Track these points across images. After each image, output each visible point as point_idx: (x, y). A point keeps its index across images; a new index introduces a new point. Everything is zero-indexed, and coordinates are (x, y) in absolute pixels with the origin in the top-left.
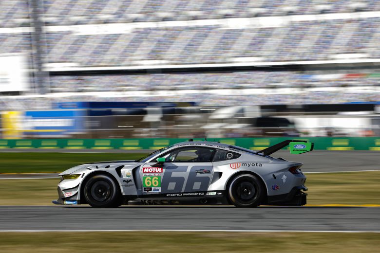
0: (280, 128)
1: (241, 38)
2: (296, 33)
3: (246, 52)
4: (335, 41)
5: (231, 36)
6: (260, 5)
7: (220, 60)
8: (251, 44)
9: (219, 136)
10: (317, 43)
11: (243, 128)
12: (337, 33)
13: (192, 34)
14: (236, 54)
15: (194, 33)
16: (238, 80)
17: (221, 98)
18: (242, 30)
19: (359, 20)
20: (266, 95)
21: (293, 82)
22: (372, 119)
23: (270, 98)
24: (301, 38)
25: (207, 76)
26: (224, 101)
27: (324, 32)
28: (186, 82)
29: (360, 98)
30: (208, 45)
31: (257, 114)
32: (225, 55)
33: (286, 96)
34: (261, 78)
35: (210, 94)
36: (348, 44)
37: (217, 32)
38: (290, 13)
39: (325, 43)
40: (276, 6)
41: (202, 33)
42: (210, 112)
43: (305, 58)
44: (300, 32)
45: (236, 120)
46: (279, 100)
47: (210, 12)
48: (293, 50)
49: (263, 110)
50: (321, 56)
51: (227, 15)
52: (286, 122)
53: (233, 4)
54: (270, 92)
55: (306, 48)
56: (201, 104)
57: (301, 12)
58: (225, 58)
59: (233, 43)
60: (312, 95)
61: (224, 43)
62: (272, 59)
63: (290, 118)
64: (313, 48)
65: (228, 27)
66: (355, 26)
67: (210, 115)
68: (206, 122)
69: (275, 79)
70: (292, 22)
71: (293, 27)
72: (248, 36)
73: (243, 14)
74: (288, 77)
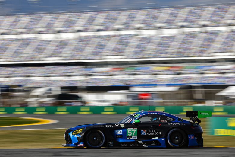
0: (73, 100)
1: (49, 46)
2: (83, 43)
3: (52, 54)
4: (106, 48)
5: (44, 44)
6: (61, 26)
7: (36, 59)
8: (55, 50)
9: (36, 105)
10: (95, 49)
11: (50, 101)
12: (107, 43)
13: (19, 43)
14: (46, 56)
16: (47, 72)
17: (37, 82)
18: (50, 41)
19: (119, 36)
20: (65, 81)
21: (81, 73)
22: (127, 95)
23: (67, 83)
24: (86, 46)
25: (28, 69)
26: (39, 84)
27: (99, 43)
28: (15, 73)
29: (120, 83)
30: (29, 50)
31: (58, 92)
32: (40, 56)
33: (76, 81)
34: (62, 70)
35: (30, 80)
36: (114, 50)
37: (34, 42)
38: (79, 31)
39: (100, 49)
40: (71, 26)
41: (26, 42)
42: (31, 91)
43: (88, 58)
44: (85, 42)
45: (46, 96)
46: (73, 84)
47: (30, 29)
48: (81, 53)
49: (63, 89)
50: (98, 57)
51: (40, 32)
52: (77, 97)
53: (44, 25)
54: (67, 79)
55: (89, 52)
56: (25, 86)
57: (86, 31)
58: (40, 58)
59: (45, 49)
60: (92, 81)
61: (39, 49)
62: (68, 58)
63: (79, 94)
64: (93, 52)
65: (41, 39)
66: (117, 39)
67: (30, 93)
68: (28, 97)
69: (70, 71)
70: (80, 36)
71: (81, 40)
72: (54, 44)
73: (51, 31)
74: (78, 69)
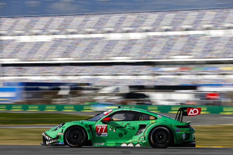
0: (140, 99)
1: (117, 45)
2: (151, 42)
3: (121, 53)
4: (174, 48)
5: (112, 43)
6: (130, 26)
7: (105, 58)
8: (124, 49)
10: (163, 49)
11: (118, 99)
12: (174, 43)
13: (88, 43)
14: (115, 55)
15: (90, 41)
16: (115, 71)
17: (105, 81)
18: (118, 41)
19: (188, 36)
20: (132, 80)
21: (148, 72)
22: (196, 95)
23: (134, 82)
24: (153, 45)
25: (97, 68)
26: (107, 83)
27: (167, 43)
28: (84, 71)
29: (188, 82)
30: (98, 49)
31: (127, 91)
32: (108, 55)
33: (144, 80)
34: (129, 69)
35: (98, 79)
36: (182, 50)
37: (103, 41)
38: (147, 31)
39: (167, 49)
40: (138, 26)
41: (94, 42)
42: (99, 89)
43: (156, 58)
44: (153, 42)
45: (115, 94)
46: (140, 83)
47: (99, 29)
48: (148, 53)
49: (131, 88)
50: (165, 56)
51: (109, 31)
52: (144, 96)
53: (113, 25)
54: (134, 78)
55: (156, 52)
56: (93, 85)
57: (153, 30)
58: (108, 57)
59: (112, 48)
60: (161, 80)
61: (107, 48)
62: (136, 58)
63: (146, 93)
64: (161, 52)
65: (110, 38)
66: (186, 39)
67: (98, 91)
68: (96, 95)
69: (137, 70)
70: (148, 36)
71: (149, 39)
72: (122, 44)
73: (118, 31)
74: (145, 69)
